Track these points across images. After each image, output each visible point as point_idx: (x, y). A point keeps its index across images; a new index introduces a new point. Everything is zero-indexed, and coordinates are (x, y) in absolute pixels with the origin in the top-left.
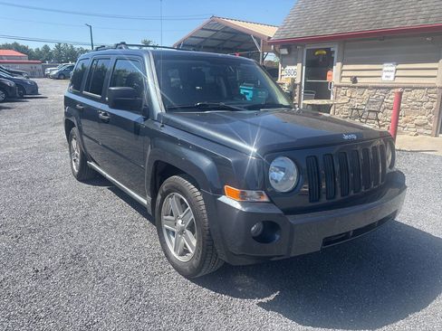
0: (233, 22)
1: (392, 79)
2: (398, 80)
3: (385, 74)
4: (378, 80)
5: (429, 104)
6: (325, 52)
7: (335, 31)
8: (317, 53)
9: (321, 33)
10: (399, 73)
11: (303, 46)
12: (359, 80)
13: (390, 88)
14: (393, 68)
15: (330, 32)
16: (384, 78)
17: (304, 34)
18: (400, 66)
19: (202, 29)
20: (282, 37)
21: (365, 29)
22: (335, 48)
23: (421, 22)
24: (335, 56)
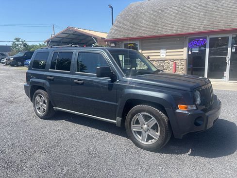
0: (83, 30)
1: (165, 56)
2: (167, 57)
3: (161, 55)
4: (159, 57)
5: (181, 67)
6: (133, 45)
7: (137, 35)
8: (129, 45)
9: (131, 36)
10: (167, 54)
11: (122, 42)
12: (150, 57)
13: (165, 60)
14: (165, 52)
15: (135, 36)
16: (161, 56)
17: (122, 37)
18: (168, 51)
19: (63, 33)
20: (111, 38)
21: (152, 35)
22: (138, 43)
23: (174, 32)
24: (138, 47)
